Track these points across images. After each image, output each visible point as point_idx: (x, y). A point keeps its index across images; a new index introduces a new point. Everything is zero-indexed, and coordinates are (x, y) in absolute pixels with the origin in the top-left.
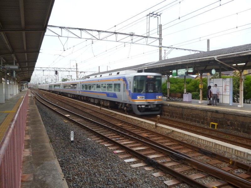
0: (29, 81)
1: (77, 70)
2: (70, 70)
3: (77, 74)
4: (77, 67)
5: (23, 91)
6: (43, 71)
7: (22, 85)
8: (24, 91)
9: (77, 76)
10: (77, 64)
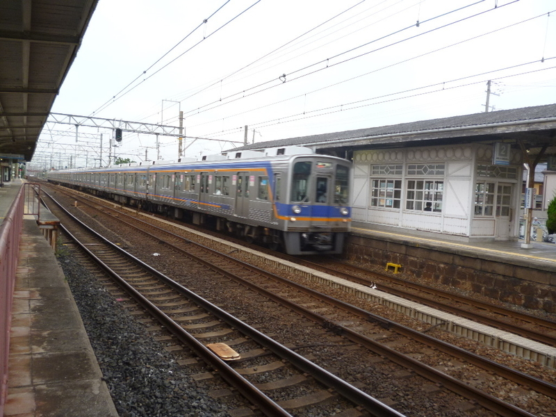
0: (28, 157)
1: (181, 132)
2: (160, 130)
3: (181, 144)
4: (181, 124)
5: (7, 186)
6: (77, 126)
7: (6, 167)
8: (12, 187)
9: (180, 151)
10: (181, 113)
